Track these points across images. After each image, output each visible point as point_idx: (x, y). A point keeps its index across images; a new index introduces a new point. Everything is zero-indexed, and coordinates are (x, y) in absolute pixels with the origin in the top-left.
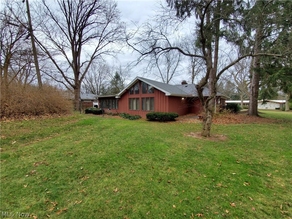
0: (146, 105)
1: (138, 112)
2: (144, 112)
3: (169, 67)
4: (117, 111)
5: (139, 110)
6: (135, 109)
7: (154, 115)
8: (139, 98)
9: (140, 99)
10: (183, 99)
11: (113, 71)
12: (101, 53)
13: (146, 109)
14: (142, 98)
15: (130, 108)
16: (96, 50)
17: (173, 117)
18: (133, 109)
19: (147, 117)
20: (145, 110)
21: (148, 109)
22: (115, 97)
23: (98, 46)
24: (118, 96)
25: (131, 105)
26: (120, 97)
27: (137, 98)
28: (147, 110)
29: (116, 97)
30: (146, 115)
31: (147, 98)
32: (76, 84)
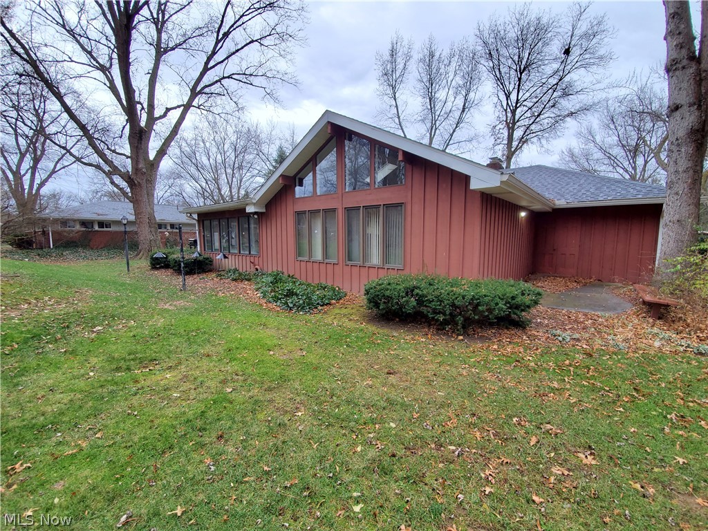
0: (366, 239)
1: (330, 267)
2: (355, 270)
3: (434, 128)
4: (256, 263)
5: (335, 261)
6: (318, 255)
7: (410, 291)
8: (334, 210)
9: (340, 214)
10: (523, 214)
11: (273, 146)
12: (224, 78)
13: (366, 256)
14: (349, 210)
15: (299, 252)
16: (207, 63)
17: (517, 307)
18: (310, 255)
19: (370, 301)
20: (360, 263)
21: (375, 258)
22: (245, 209)
23: (214, 53)
24: (254, 204)
25: (305, 242)
26: (264, 210)
27: (325, 211)
28: (367, 264)
29: (250, 209)
30: (363, 291)
31: (371, 210)
32: (136, 169)
